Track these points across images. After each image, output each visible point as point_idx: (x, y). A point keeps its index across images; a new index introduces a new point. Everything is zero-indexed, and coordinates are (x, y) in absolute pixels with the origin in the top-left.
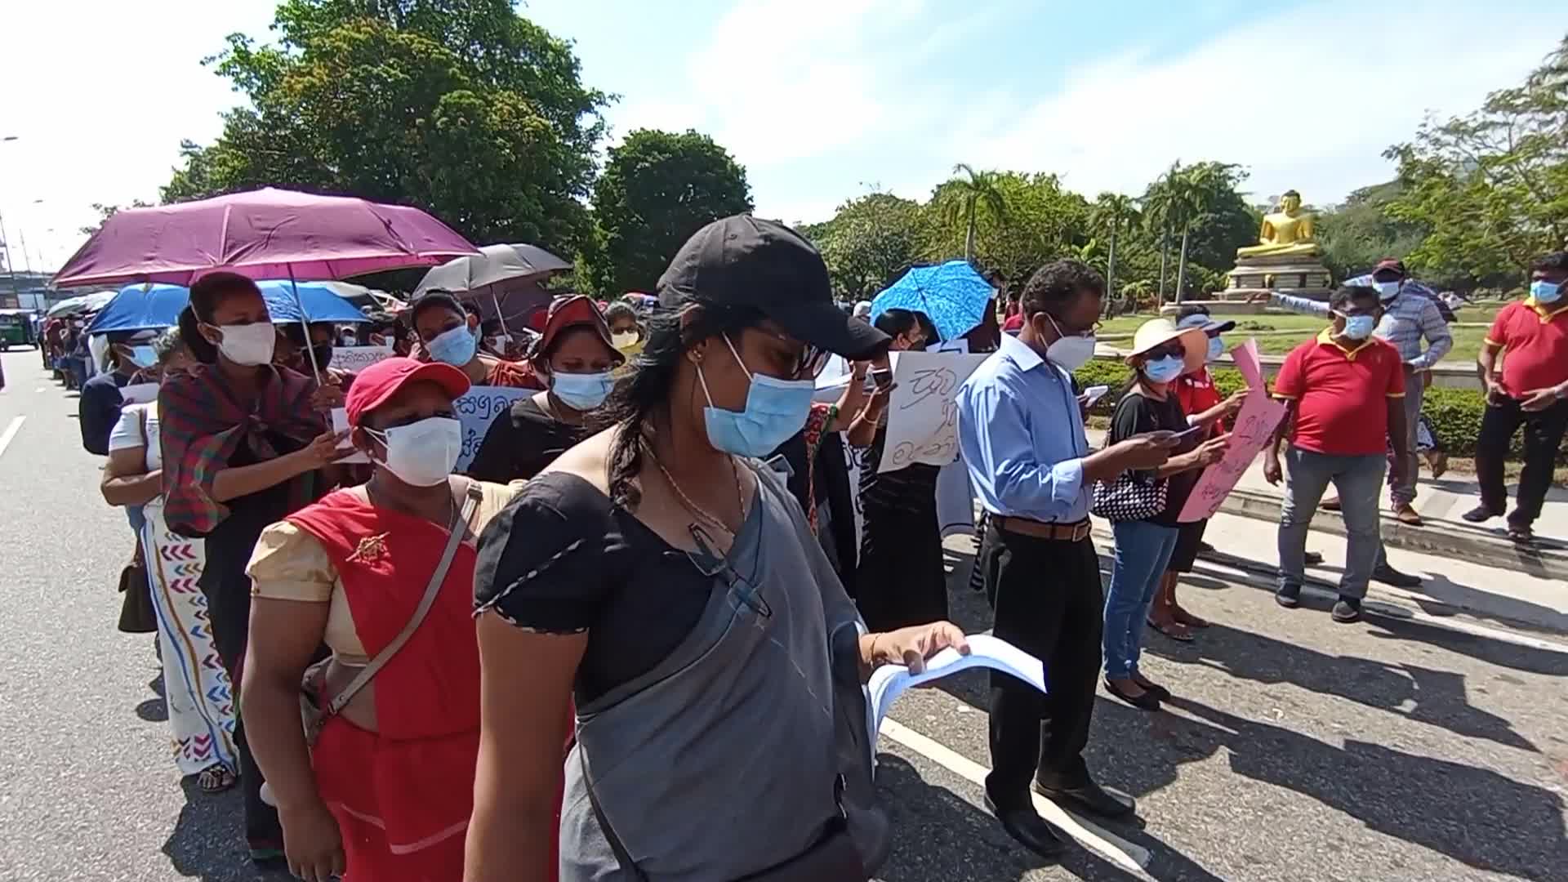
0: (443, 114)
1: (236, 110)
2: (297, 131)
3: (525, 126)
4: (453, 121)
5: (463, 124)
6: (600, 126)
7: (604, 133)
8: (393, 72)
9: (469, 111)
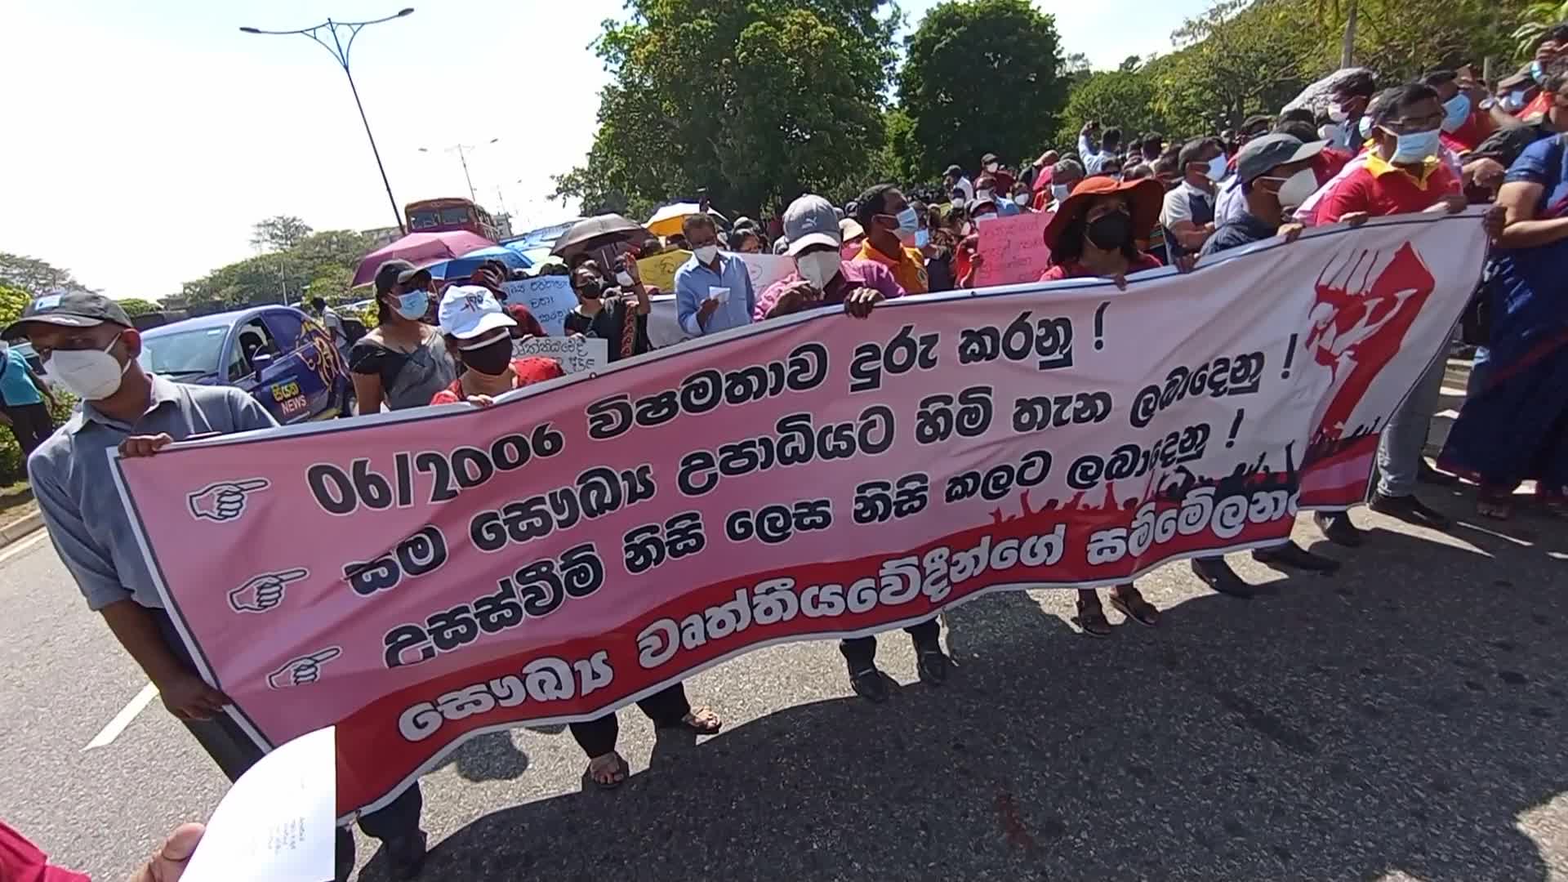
0: (743, 49)
1: (606, 88)
2: (647, 93)
3: (811, 41)
4: (751, 54)
5: (759, 53)
6: (896, 15)
7: (901, 21)
8: (705, 22)
9: (763, 40)
